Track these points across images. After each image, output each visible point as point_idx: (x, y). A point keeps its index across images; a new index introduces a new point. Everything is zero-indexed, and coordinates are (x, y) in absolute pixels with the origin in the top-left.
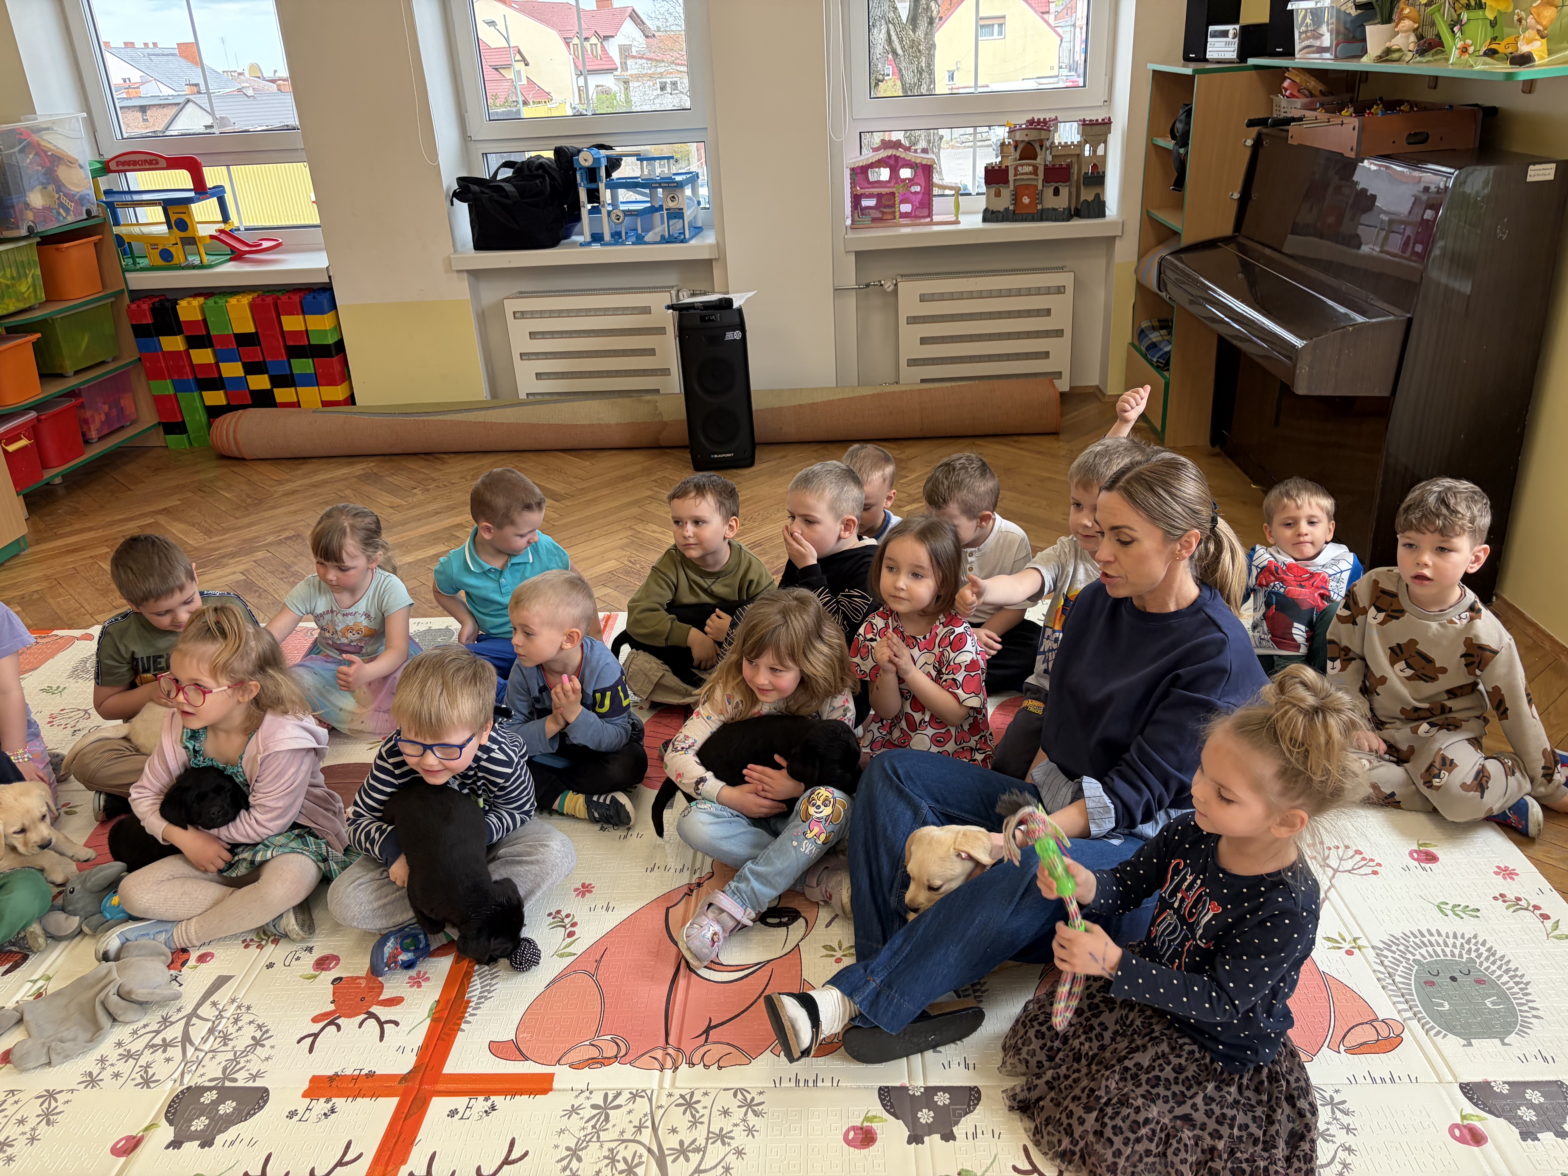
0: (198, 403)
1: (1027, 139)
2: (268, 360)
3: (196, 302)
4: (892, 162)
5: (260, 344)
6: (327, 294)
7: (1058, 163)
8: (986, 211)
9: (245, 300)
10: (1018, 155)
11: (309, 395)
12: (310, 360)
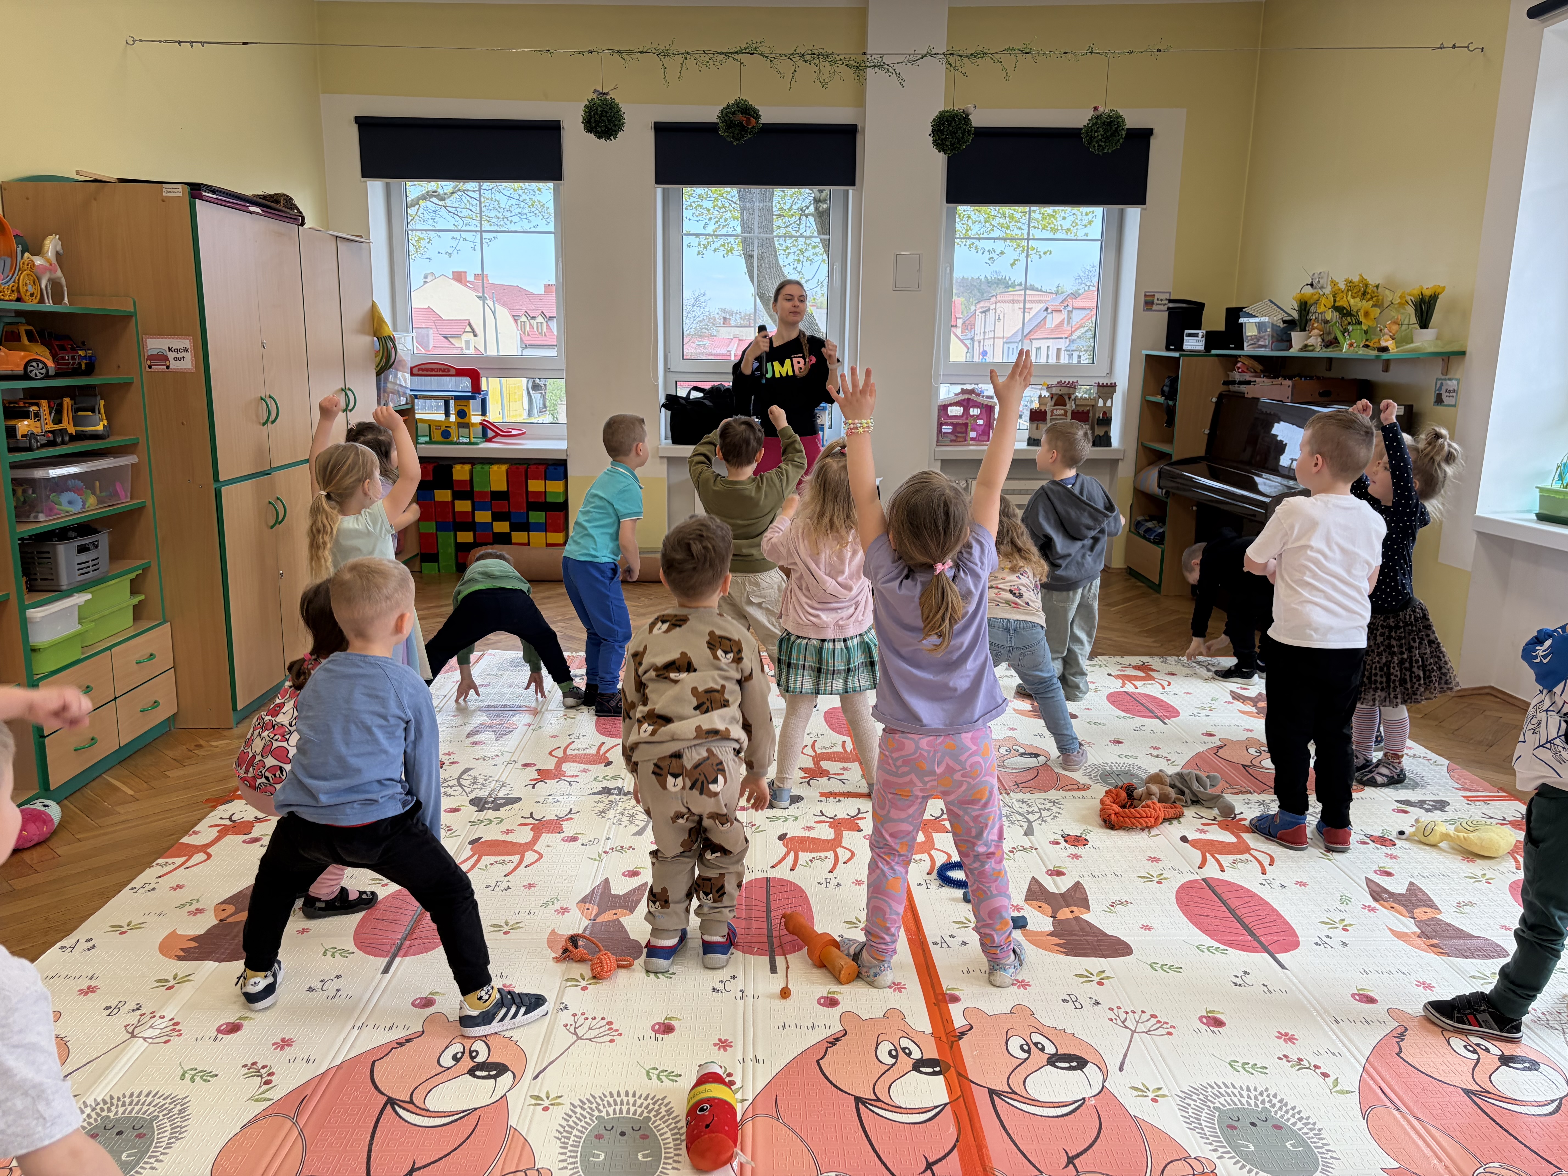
0: (452, 541)
1: (1060, 393)
2: (512, 510)
3: (467, 467)
4: (965, 403)
5: (508, 500)
6: (562, 468)
7: (1081, 409)
8: (1029, 439)
9: (504, 468)
10: (1053, 403)
11: (537, 538)
12: (544, 513)
